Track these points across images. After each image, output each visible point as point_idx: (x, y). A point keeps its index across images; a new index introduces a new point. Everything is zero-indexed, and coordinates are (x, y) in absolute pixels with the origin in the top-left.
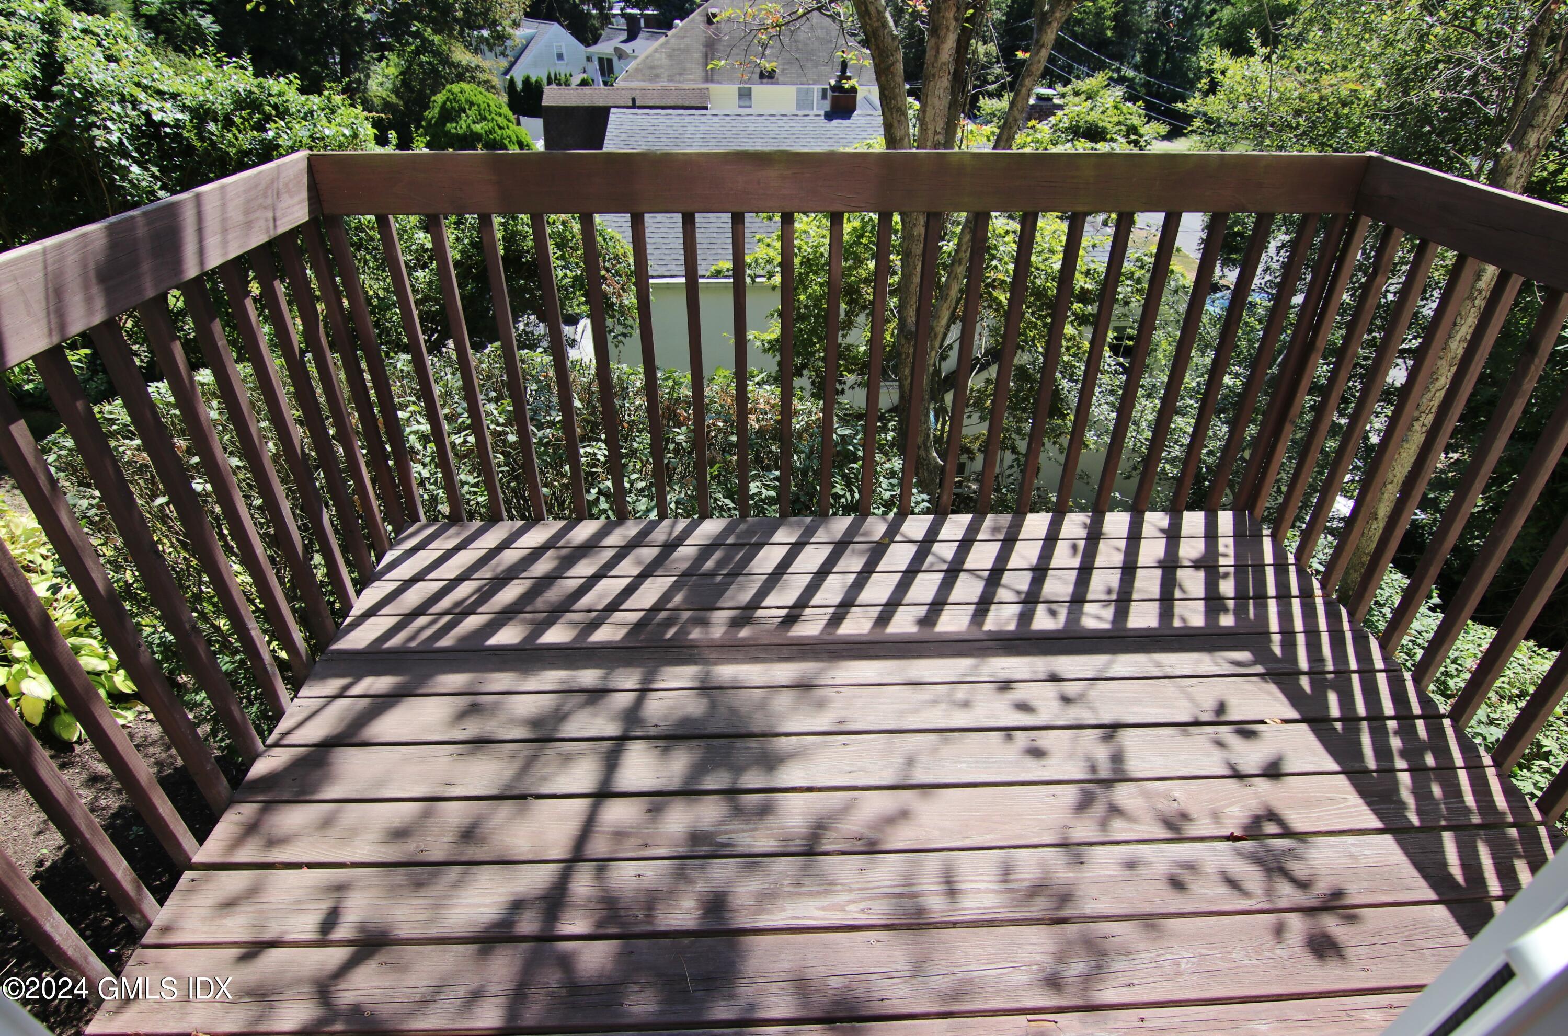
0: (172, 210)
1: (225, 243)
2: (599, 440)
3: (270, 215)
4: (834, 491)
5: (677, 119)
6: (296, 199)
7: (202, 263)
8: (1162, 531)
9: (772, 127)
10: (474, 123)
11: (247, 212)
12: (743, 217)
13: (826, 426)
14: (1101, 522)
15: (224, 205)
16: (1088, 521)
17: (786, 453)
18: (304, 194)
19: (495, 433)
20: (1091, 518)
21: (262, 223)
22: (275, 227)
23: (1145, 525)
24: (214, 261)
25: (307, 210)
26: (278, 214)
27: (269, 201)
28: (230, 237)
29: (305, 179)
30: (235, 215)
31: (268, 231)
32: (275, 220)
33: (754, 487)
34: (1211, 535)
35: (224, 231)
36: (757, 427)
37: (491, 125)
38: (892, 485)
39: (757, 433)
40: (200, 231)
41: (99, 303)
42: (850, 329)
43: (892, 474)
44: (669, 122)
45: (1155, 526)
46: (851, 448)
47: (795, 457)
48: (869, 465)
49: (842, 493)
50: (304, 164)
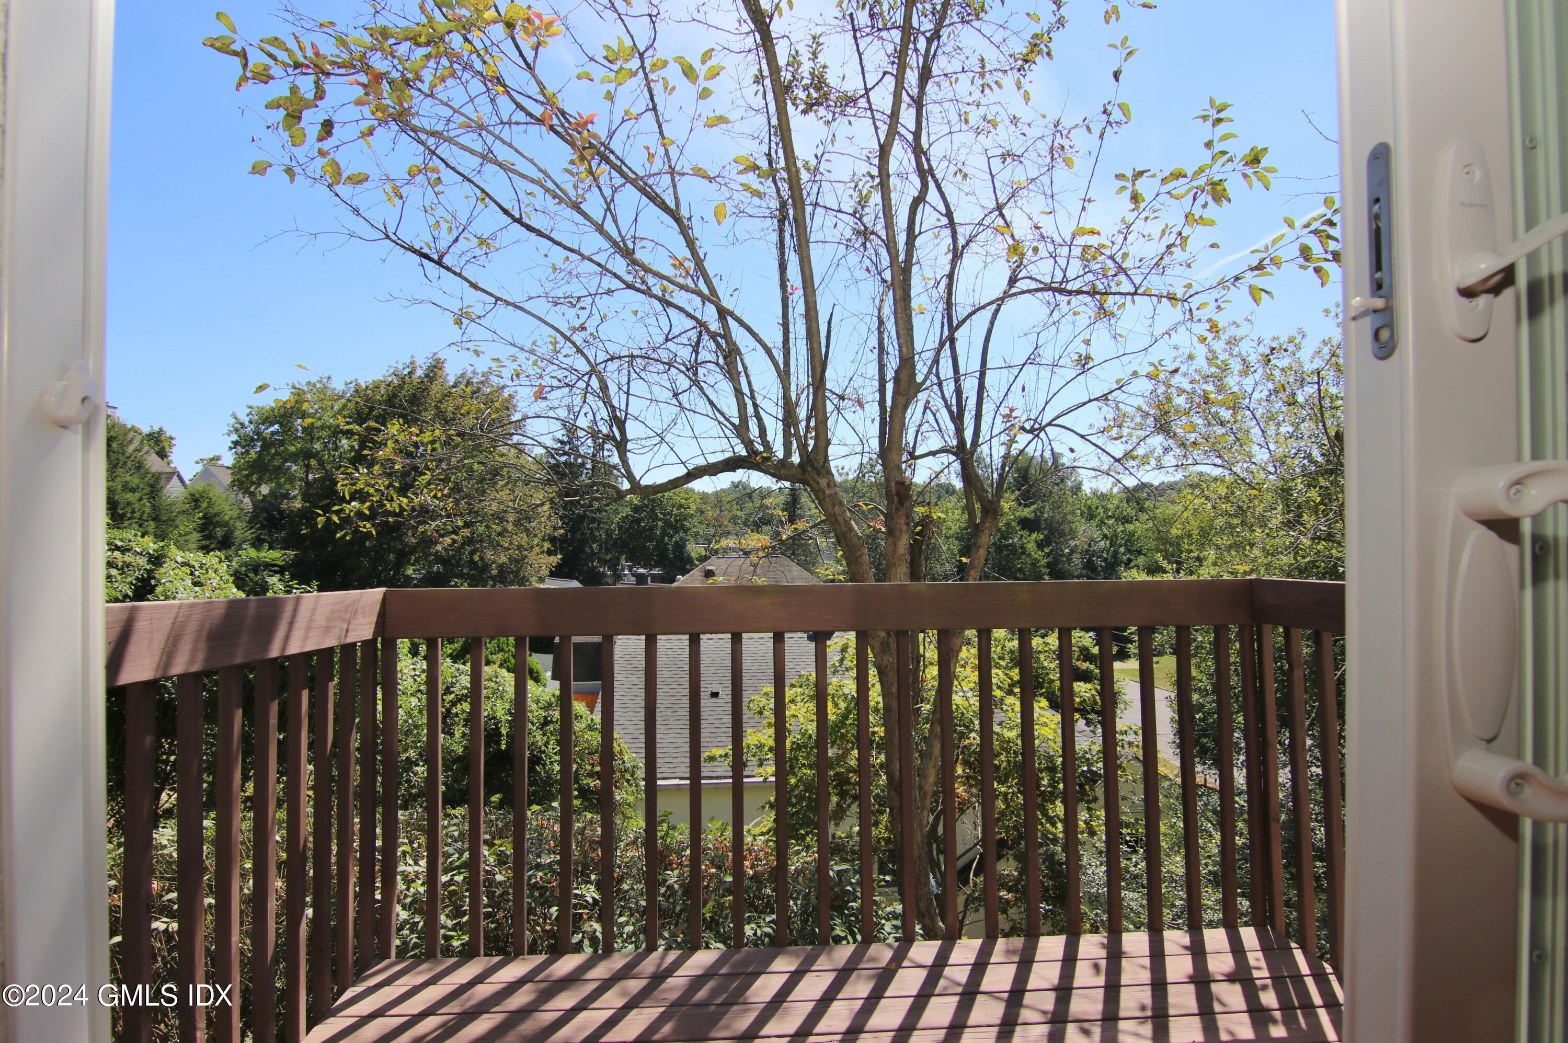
0: (276, 604)
1: (306, 638)
2: (590, 882)
3: (345, 626)
4: (834, 933)
5: (677, 643)
6: (367, 620)
7: (284, 648)
8: (1186, 948)
9: (761, 647)
10: (492, 653)
11: (330, 619)
12: (741, 638)
13: (822, 866)
14: (1119, 942)
15: (314, 609)
16: (1105, 941)
17: (783, 896)
18: (374, 619)
19: (487, 872)
20: (1108, 938)
21: (337, 631)
22: (346, 636)
23: (1166, 943)
24: (294, 649)
25: (372, 631)
26: (351, 628)
27: (347, 616)
28: (311, 634)
29: (378, 608)
30: (321, 619)
31: (340, 638)
32: (347, 631)
33: (748, 930)
34: (1237, 949)
35: (309, 629)
36: (751, 873)
37: (507, 655)
38: (895, 927)
39: (751, 878)
40: (291, 624)
41: (201, 656)
42: (842, 818)
43: (895, 916)
44: (669, 646)
45: (1176, 943)
46: (849, 888)
47: (791, 903)
48: (869, 905)
49: (843, 934)
50: (381, 597)
